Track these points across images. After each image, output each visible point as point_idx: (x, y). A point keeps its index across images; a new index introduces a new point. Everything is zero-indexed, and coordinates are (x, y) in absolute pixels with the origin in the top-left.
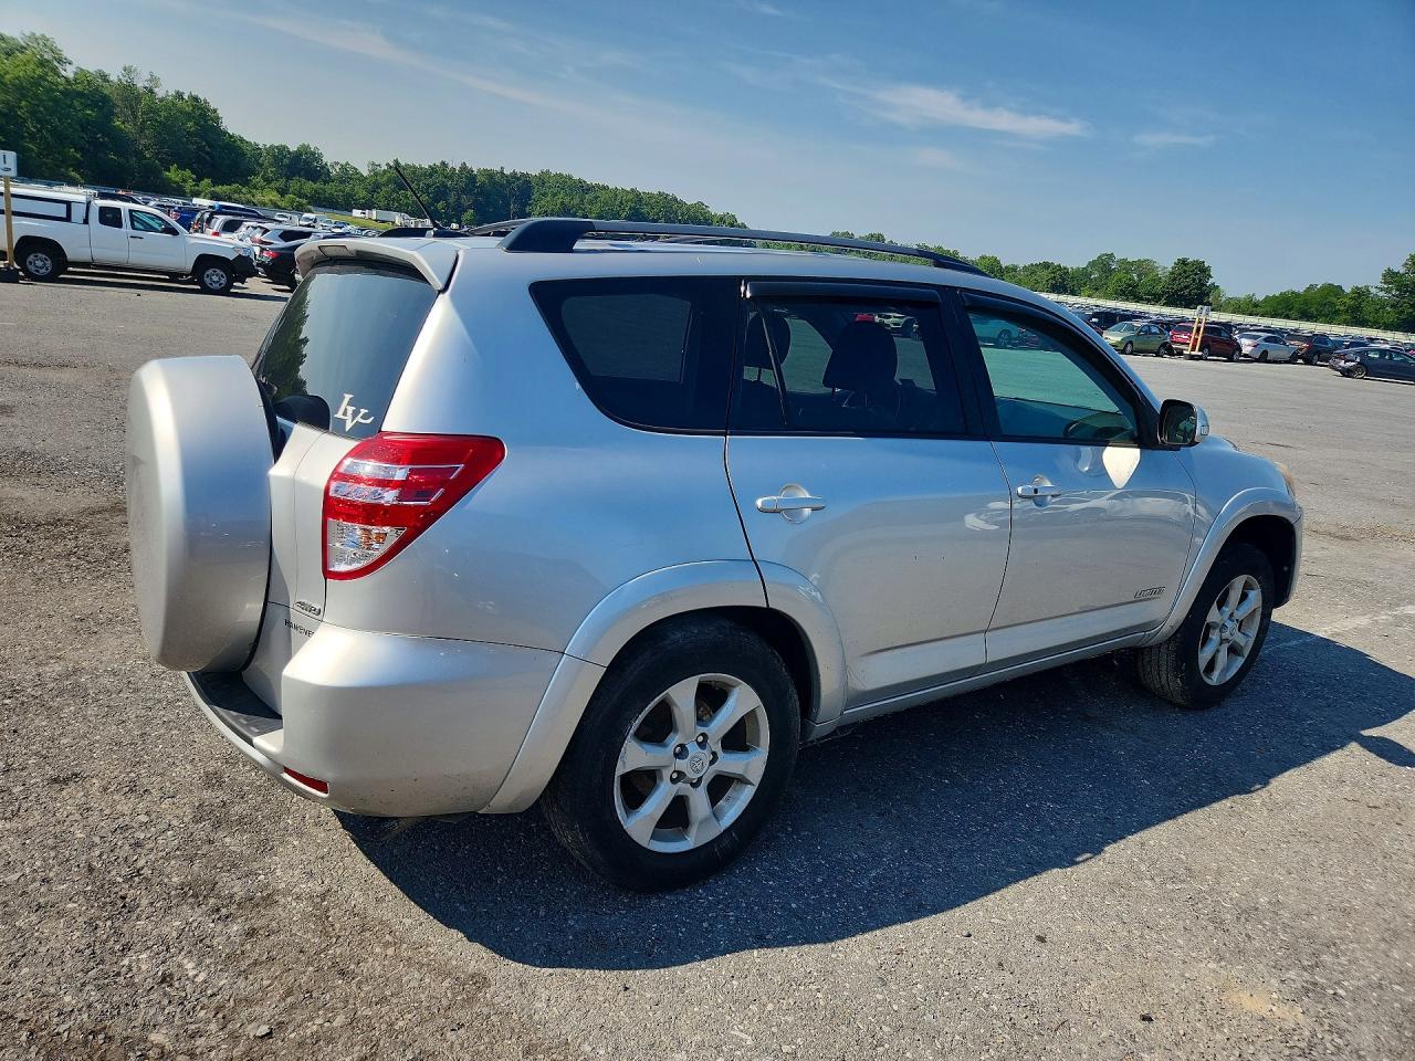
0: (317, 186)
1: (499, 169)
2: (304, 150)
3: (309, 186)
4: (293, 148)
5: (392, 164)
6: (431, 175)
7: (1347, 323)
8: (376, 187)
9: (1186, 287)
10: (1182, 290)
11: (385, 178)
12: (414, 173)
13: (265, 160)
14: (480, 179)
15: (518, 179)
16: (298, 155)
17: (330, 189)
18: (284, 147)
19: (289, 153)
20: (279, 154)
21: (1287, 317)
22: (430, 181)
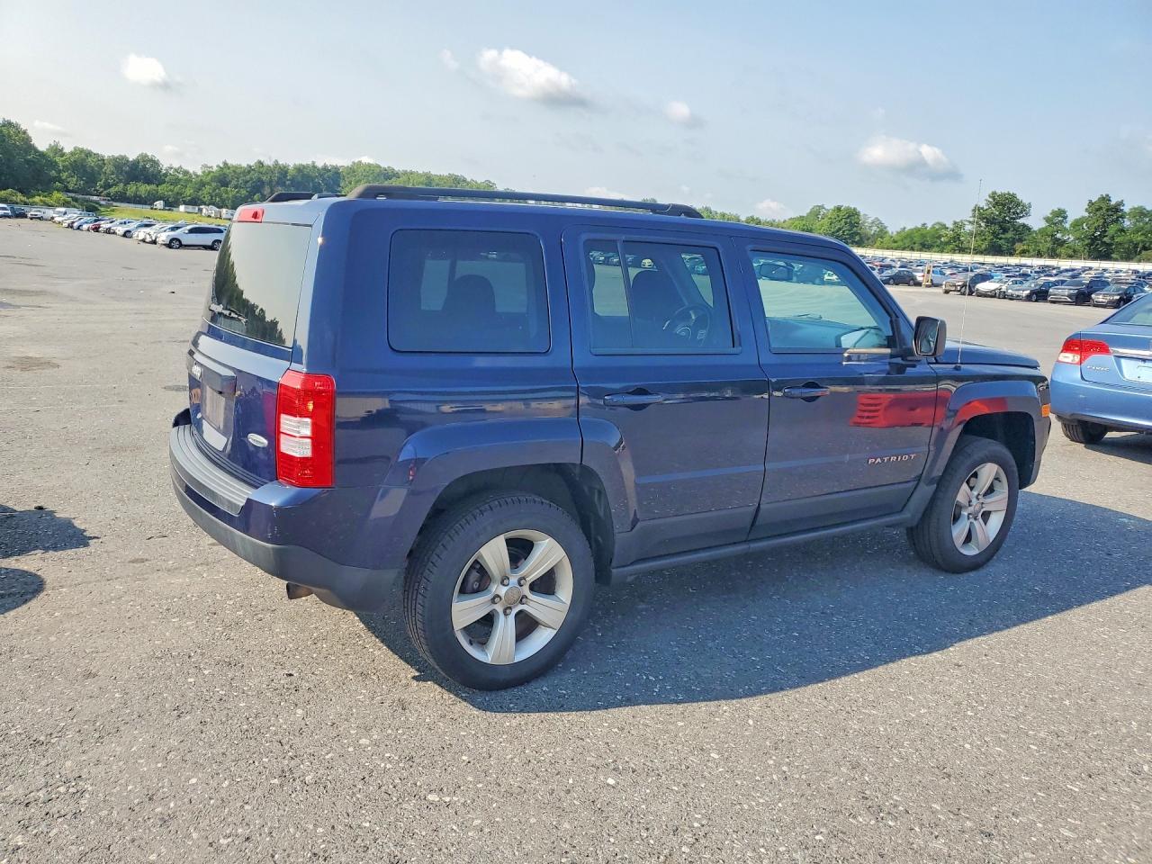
0: (153, 187)
1: (310, 163)
2: (144, 158)
3: (144, 189)
4: (132, 157)
5: (222, 165)
6: (249, 172)
7: (953, 251)
8: (203, 184)
9: (840, 229)
10: (838, 231)
11: (210, 177)
12: (234, 171)
13: (108, 169)
14: (294, 173)
15: (330, 171)
16: (136, 163)
17: (162, 189)
18: (123, 158)
19: (128, 161)
20: (120, 163)
21: (912, 249)
22: (248, 177)
